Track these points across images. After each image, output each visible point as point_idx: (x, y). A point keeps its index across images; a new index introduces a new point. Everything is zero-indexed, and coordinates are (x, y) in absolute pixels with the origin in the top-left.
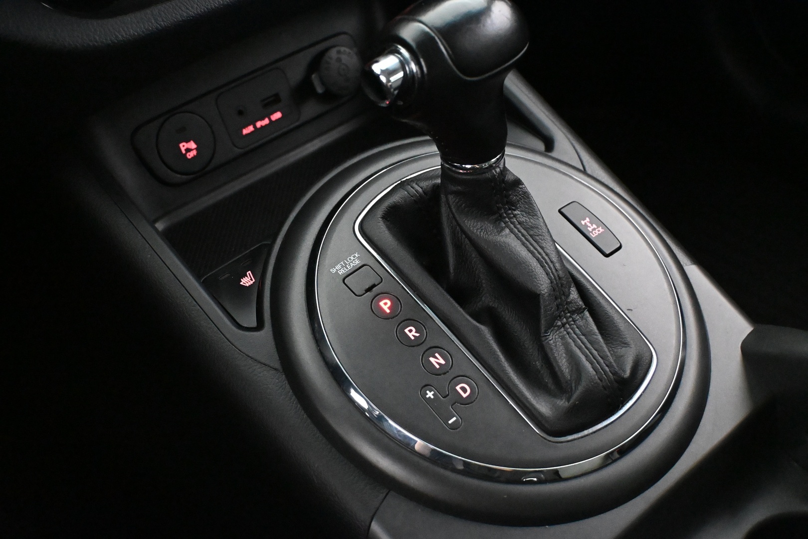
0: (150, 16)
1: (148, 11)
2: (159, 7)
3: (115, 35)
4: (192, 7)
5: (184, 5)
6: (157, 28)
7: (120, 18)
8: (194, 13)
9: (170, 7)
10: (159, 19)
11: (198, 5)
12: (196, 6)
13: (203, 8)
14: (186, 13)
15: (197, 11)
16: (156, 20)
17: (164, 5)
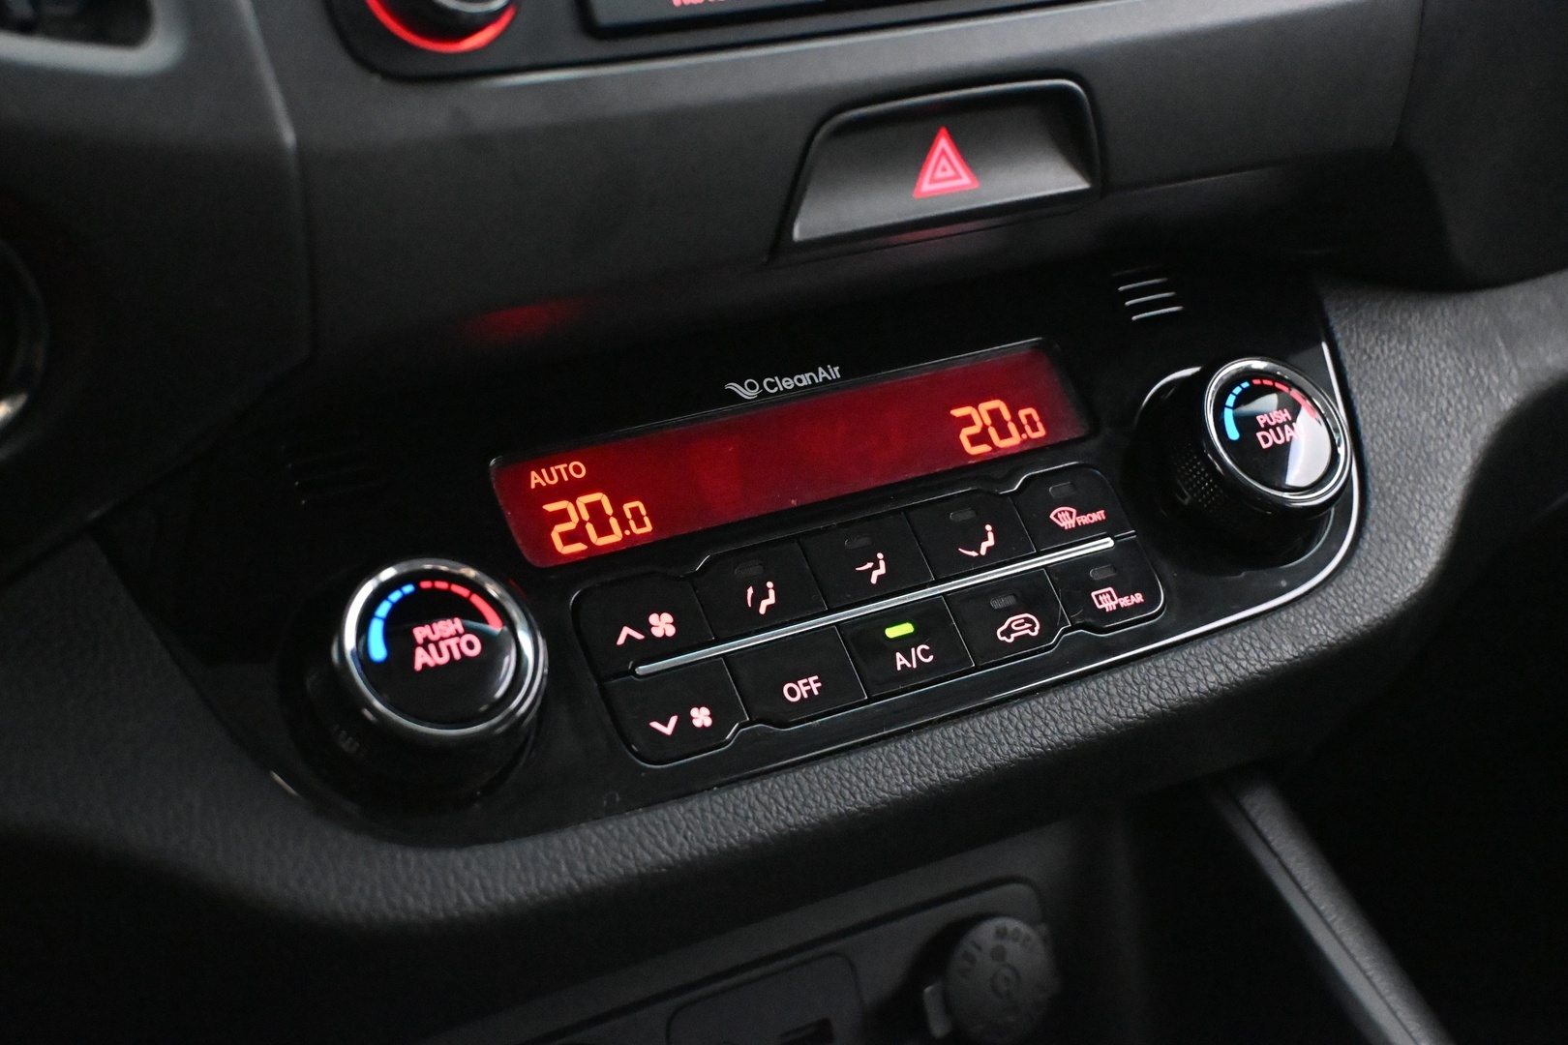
0: (558, 856)
1: (556, 840)
2: (586, 830)
3: (459, 895)
4: (671, 842)
5: (650, 833)
6: (569, 888)
7: (479, 851)
8: (672, 857)
9: (613, 835)
10: (582, 866)
11: (685, 837)
12: (680, 839)
13: (697, 844)
14: (653, 855)
15: (680, 854)
16: (571, 867)
17: (600, 829)
